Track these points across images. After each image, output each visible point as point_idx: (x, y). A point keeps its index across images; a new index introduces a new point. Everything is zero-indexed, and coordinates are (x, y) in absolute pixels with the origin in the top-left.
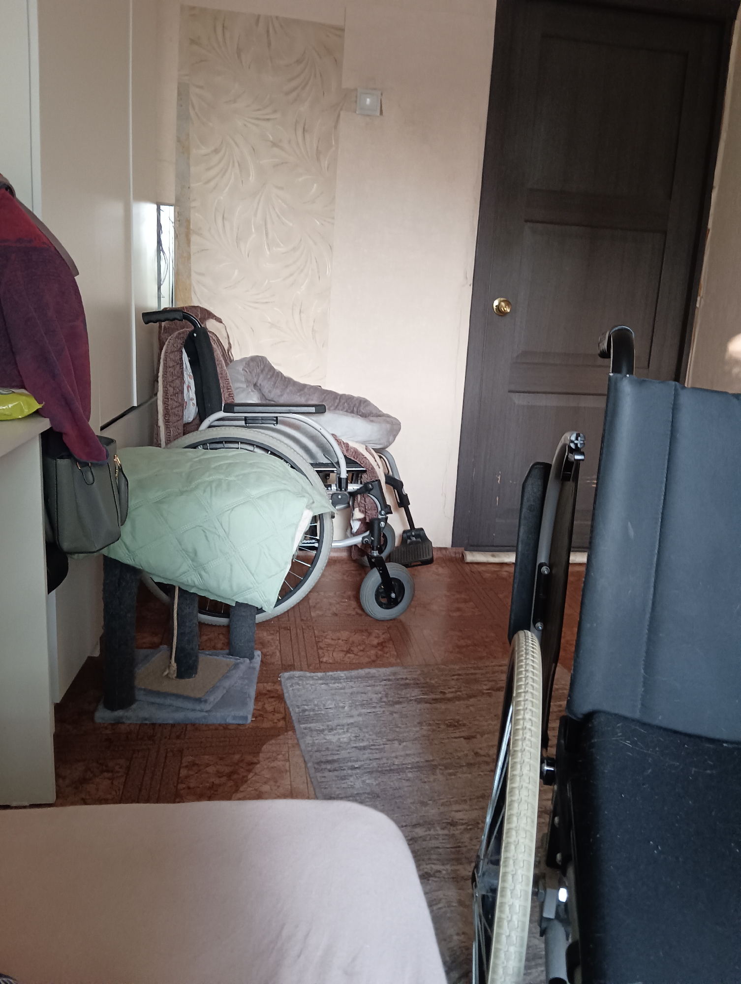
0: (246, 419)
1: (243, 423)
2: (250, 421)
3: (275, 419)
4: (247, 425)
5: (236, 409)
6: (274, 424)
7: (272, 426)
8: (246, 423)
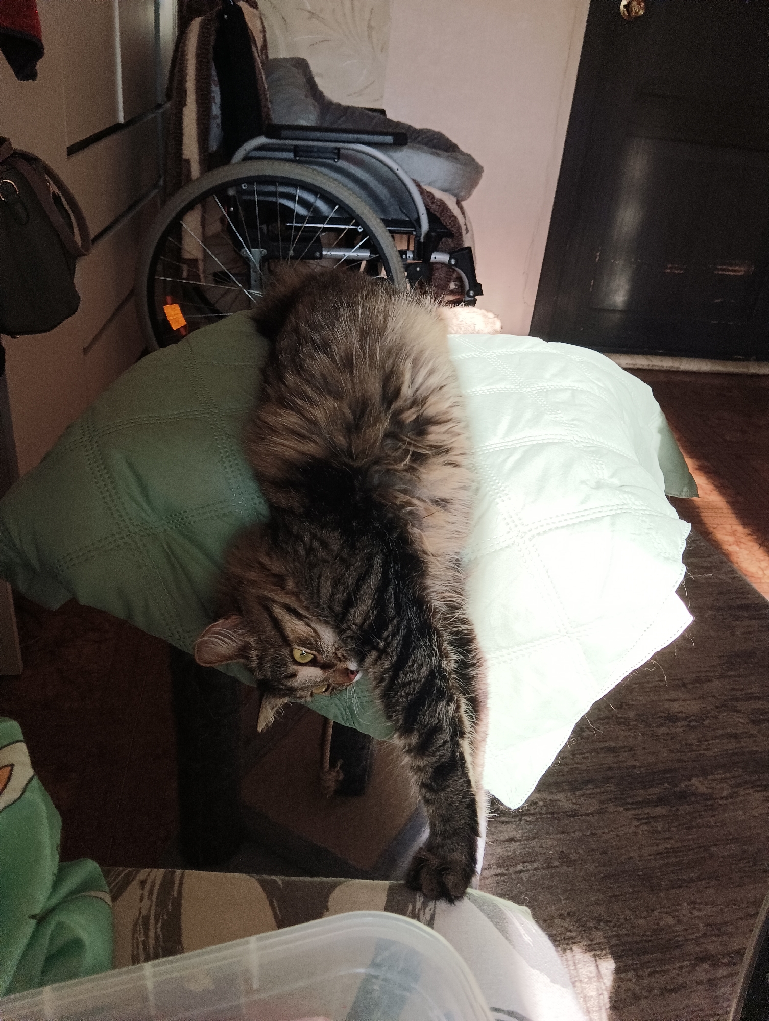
0: (296, 150)
1: (291, 155)
2: (301, 153)
3: (336, 151)
4: (298, 158)
5: (284, 133)
6: (334, 159)
7: (331, 162)
8: (295, 156)
